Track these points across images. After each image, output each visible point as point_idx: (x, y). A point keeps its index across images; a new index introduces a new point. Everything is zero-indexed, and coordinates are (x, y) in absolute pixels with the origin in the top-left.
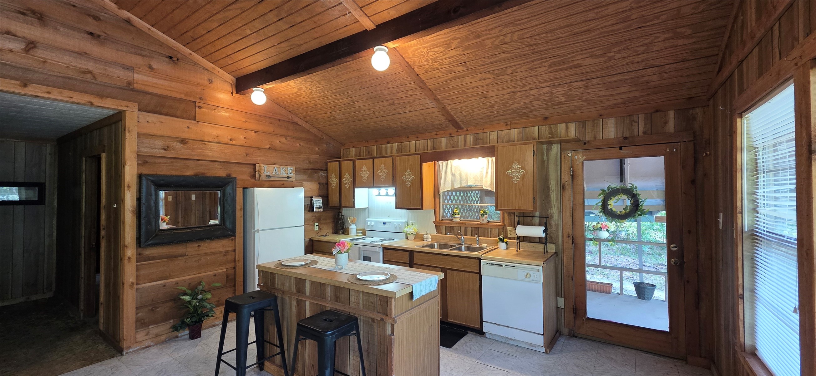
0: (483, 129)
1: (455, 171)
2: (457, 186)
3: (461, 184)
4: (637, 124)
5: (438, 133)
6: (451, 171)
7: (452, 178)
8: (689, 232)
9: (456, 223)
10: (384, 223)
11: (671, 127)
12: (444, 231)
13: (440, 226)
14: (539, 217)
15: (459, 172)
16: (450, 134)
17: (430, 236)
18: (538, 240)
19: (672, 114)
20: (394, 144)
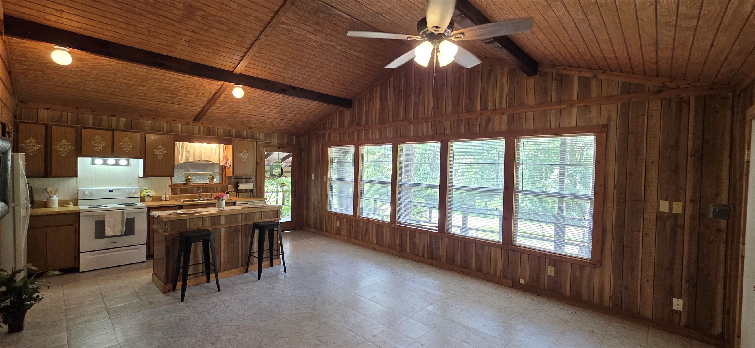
0: (214, 125)
1: (189, 149)
2: (191, 160)
3: (194, 158)
4: (284, 139)
5: (175, 120)
6: (186, 149)
7: (187, 154)
8: (298, 182)
9: (191, 185)
10: (110, 191)
11: (294, 142)
12: (179, 192)
13: (175, 189)
14: (245, 179)
15: (192, 151)
16: (188, 123)
17: (168, 197)
18: (244, 191)
19: (295, 137)
20: (122, 119)
